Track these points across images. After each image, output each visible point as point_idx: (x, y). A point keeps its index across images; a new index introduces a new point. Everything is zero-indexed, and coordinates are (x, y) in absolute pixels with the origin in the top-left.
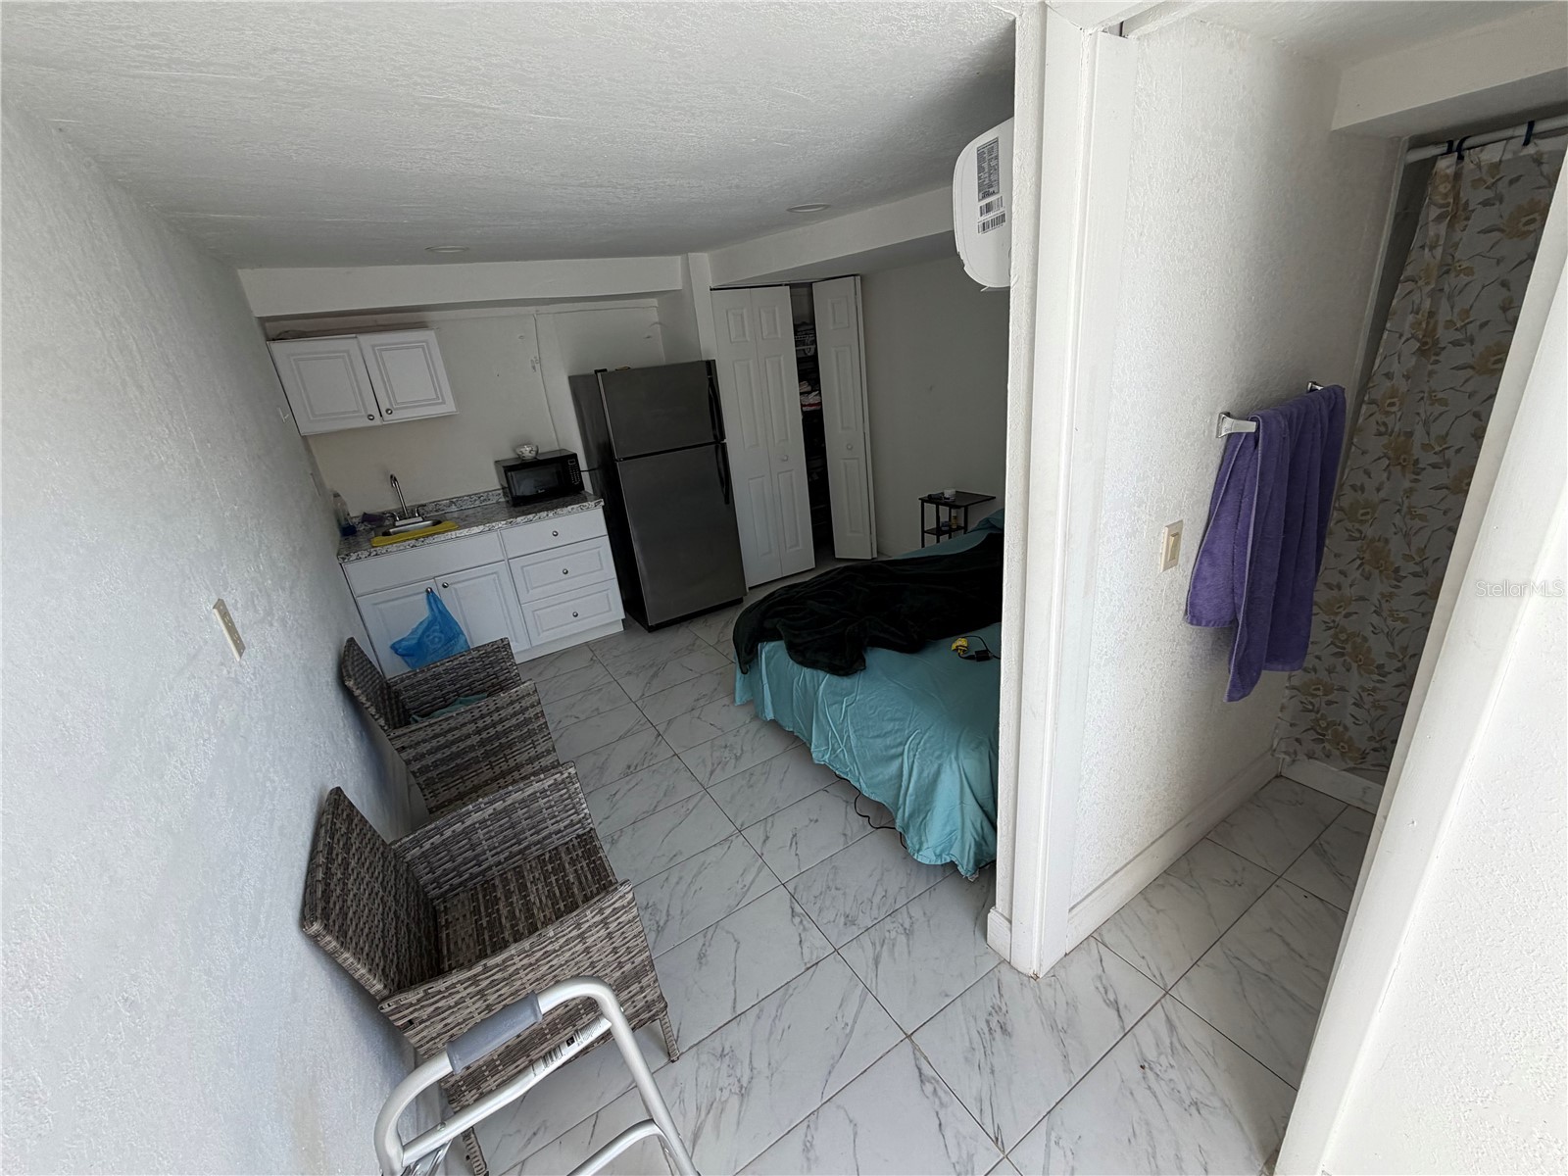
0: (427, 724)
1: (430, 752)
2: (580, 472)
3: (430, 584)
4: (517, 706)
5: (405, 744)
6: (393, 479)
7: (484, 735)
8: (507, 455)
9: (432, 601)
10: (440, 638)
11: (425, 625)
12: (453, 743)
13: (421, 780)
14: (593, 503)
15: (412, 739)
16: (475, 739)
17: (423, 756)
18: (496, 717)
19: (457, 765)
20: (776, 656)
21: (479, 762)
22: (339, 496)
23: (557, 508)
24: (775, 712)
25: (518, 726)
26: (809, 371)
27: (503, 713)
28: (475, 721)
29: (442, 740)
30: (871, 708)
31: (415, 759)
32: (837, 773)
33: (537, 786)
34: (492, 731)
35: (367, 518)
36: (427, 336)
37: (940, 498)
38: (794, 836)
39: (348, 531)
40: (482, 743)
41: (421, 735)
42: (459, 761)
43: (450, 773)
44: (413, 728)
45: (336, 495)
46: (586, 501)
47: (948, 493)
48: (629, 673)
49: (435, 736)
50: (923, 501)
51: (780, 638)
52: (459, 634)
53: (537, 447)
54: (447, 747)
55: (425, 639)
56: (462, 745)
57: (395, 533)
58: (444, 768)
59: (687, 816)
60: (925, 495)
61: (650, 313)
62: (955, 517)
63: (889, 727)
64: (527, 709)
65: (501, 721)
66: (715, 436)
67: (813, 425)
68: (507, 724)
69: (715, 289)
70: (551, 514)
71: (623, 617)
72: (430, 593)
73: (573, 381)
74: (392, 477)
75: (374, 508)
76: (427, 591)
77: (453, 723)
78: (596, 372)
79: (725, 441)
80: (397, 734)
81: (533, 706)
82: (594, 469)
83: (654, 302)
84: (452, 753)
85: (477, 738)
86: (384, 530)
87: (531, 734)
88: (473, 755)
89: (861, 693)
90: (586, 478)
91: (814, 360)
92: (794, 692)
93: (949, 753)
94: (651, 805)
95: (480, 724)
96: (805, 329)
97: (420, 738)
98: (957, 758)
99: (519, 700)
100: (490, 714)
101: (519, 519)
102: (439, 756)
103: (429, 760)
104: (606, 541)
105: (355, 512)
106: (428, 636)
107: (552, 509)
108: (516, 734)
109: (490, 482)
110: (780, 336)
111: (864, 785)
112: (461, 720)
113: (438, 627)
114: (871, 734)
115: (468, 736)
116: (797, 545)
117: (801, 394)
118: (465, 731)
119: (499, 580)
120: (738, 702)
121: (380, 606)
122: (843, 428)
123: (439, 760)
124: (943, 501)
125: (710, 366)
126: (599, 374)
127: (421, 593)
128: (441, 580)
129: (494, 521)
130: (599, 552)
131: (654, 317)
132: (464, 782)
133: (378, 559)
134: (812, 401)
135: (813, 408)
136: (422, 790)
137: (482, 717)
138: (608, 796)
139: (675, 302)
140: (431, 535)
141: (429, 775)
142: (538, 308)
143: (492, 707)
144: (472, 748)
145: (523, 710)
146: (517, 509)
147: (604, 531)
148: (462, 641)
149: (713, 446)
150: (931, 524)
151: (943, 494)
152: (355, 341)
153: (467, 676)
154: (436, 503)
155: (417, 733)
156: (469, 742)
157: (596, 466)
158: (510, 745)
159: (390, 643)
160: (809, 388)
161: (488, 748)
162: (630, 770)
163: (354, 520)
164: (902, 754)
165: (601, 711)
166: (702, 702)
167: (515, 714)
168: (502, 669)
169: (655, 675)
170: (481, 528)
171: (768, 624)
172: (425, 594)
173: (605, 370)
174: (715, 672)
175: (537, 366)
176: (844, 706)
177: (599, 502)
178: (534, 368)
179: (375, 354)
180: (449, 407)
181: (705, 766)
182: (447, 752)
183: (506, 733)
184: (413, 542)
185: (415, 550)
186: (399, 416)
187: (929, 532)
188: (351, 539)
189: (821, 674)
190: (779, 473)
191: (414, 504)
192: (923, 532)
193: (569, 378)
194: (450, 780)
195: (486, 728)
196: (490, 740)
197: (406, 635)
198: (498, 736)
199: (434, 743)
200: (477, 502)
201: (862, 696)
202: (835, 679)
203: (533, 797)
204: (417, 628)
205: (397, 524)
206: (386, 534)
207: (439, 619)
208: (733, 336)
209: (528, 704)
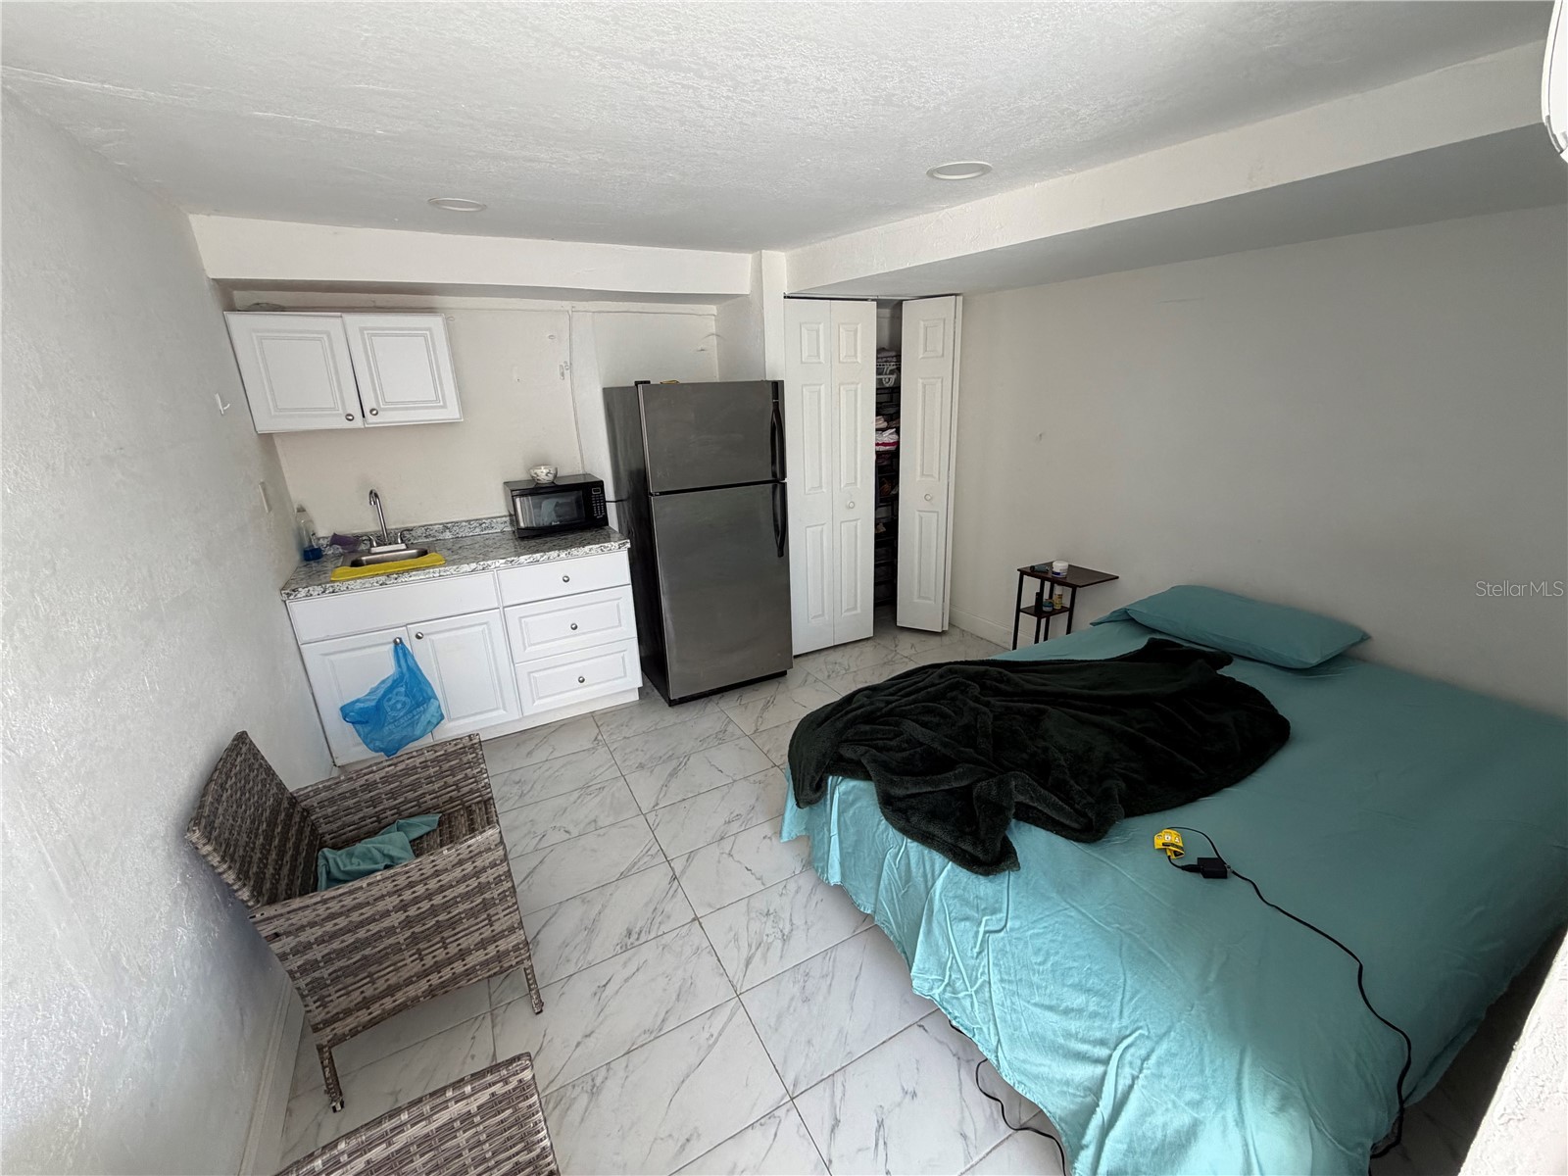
0: (319, 899)
1: (320, 941)
2: (605, 502)
3: (400, 633)
4: (469, 867)
5: (279, 930)
6: (374, 495)
7: (412, 911)
8: (519, 475)
9: (401, 655)
10: (404, 704)
11: (389, 683)
12: (361, 924)
13: (302, 983)
14: (616, 544)
15: (293, 921)
16: (397, 918)
17: (308, 946)
18: (433, 884)
19: (365, 957)
20: (858, 805)
21: (401, 950)
22: (304, 510)
23: (571, 546)
24: (843, 875)
25: (467, 896)
26: (889, 405)
27: (446, 878)
28: (398, 892)
29: (342, 922)
30: (1037, 951)
31: (295, 952)
32: (954, 1023)
33: (456, 1109)
34: (425, 905)
35: (336, 540)
36: (435, 323)
37: (1046, 572)
38: (881, 1124)
39: (312, 555)
40: (408, 923)
41: (308, 916)
42: (368, 951)
43: (346, 972)
44: (294, 907)
45: (301, 510)
46: (610, 541)
47: (1059, 567)
48: (641, 766)
49: (332, 917)
50: (1023, 573)
51: (867, 777)
52: (430, 699)
53: (556, 469)
54: (349, 931)
55: (386, 704)
56: (374, 928)
57: (369, 563)
58: (342, 963)
59: (711, 1047)
60: (1026, 564)
61: (706, 320)
62: (1060, 596)
63: (1078, 1000)
64: (484, 869)
65: (442, 889)
66: (774, 474)
67: (887, 468)
68: (450, 894)
69: (789, 297)
70: (563, 554)
71: (641, 685)
72: (399, 645)
73: (608, 393)
74: (371, 492)
75: (348, 527)
76: (395, 641)
77: (361, 897)
78: (637, 383)
79: (786, 480)
80: (266, 915)
81: (493, 865)
82: (621, 501)
83: (713, 309)
84: (357, 941)
85: (401, 916)
86: (354, 557)
87: (486, 905)
88: (392, 940)
89: (1016, 917)
90: (612, 511)
91: (895, 391)
92: (885, 867)
93: (1220, 1106)
94: (656, 1015)
95: (407, 895)
96: (890, 354)
97: (305, 921)
98: (1240, 1122)
99: (472, 858)
100: (424, 881)
101: (522, 558)
102: (336, 945)
103: (317, 953)
104: (628, 593)
105: (324, 531)
106: (389, 700)
107: (565, 548)
108: (462, 907)
109: (493, 506)
110: (859, 360)
111: (1004, 1064)
112: (375, 891)
113: (403, 689)
114: (1037, 999)
115: (386, 914)
116: (855, 608)
117: (877, 430)
118: (381, 906)
119: (490, 633)
120: (785, 838)
121: (332, 657)
122: (922, 474)
123: (335, 951)
124: (1050, 575)
125: (777, 387)
126: (640, 386)
127: (389, 643)
128: (414, 629)
129: (489, 559)
130: (618, 606)
131: (712, 326)
132: (373, 982)
133: (333, 598)
134: (886, 440)
135: (888, 448)
136: (303, 997)
137: (411, 885)
138: (594, 989)
139: (737, 308)
140: (408, 571)
141: (317, 974)
142: (575, 303)
143: (428, 871)
144: (391, 931)
145: (477, 874)
146: (523, 543)
147: (628, 579)
148: (432, 709)
149: (771, 485)
150: (1028, 600)
151: (1050, 564)
152: (339, 320)
153: (414, 786)
154: (427, 527)
155: (301, 914)
156: (386, 923)
157: (624, 497)
158: (453, 923)
159: (340, 705)
160: (885, 425)
161: (417, 929)
162: (631, 940)
163: (321, 541)
164: (1106, 1062)
165: (600, 824)
166: (735, 827)
167: (465, 879)
168: (466, 778)
169: (674, 774)
170: (473, 566)
171: (847, 752)
172: (392, 646)
173: (649, 382)
174: (752, 779)
175: (567, 373)
176: (982, 930)
177: (624, 544)
178: (563, 374)
179: (363, 340)
180: (452, 412)
181: (739, 949)
182: (349, 939)
183: (446, 906)
184: (383, 579)
185: (385, 589)
186: (386, 418)
187: (1027, 611)
188: (313, 563)
189: (938, 859)
190: (842, 522)
191: (398, 526)
192: (1019, 610)
193: (604, 389)
194: (350, 980)
195: (416, 901)
196: (421, 918)
197: (361, 695)
198: (434, 911)
199: (329, 927)
200: (477, 530)
201: (1017, 924)
202: (964, 875)
203: (448, 1130)
204: (377, 688)
205: (374, 550)
206: (356, 564)
207: (407, 676)
208: (805, 354)
209: (487, 863)
